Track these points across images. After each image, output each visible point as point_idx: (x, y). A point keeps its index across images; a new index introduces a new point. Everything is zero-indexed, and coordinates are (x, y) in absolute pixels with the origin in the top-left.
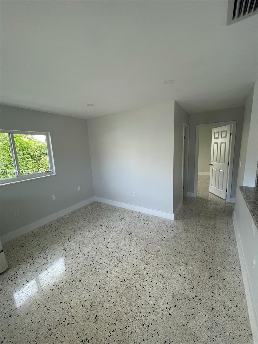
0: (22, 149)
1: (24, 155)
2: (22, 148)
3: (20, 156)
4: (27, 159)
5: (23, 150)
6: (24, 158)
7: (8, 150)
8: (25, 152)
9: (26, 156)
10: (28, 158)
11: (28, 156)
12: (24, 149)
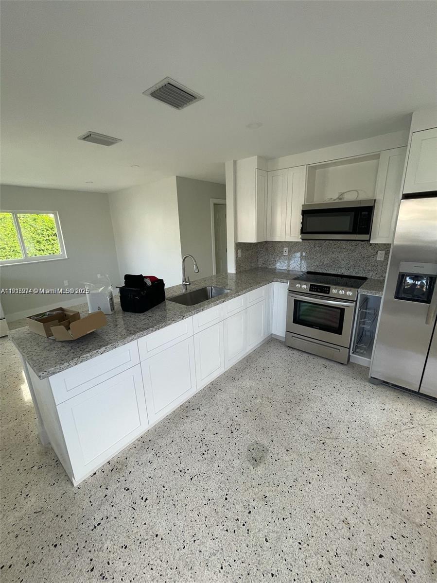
0: (45, 229)
1: (49, 236)
2: (45, 227)
3: (44, 237)
4: (52, 242)
5: (47, 230)
6: (49, 240)
7: (29, 229)
8: (50, 232)
9: (51, 237)
10: (54, 240)
11: (54, 237)
12: (49, 229)
